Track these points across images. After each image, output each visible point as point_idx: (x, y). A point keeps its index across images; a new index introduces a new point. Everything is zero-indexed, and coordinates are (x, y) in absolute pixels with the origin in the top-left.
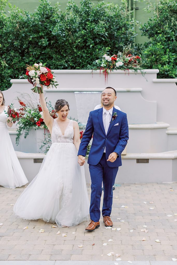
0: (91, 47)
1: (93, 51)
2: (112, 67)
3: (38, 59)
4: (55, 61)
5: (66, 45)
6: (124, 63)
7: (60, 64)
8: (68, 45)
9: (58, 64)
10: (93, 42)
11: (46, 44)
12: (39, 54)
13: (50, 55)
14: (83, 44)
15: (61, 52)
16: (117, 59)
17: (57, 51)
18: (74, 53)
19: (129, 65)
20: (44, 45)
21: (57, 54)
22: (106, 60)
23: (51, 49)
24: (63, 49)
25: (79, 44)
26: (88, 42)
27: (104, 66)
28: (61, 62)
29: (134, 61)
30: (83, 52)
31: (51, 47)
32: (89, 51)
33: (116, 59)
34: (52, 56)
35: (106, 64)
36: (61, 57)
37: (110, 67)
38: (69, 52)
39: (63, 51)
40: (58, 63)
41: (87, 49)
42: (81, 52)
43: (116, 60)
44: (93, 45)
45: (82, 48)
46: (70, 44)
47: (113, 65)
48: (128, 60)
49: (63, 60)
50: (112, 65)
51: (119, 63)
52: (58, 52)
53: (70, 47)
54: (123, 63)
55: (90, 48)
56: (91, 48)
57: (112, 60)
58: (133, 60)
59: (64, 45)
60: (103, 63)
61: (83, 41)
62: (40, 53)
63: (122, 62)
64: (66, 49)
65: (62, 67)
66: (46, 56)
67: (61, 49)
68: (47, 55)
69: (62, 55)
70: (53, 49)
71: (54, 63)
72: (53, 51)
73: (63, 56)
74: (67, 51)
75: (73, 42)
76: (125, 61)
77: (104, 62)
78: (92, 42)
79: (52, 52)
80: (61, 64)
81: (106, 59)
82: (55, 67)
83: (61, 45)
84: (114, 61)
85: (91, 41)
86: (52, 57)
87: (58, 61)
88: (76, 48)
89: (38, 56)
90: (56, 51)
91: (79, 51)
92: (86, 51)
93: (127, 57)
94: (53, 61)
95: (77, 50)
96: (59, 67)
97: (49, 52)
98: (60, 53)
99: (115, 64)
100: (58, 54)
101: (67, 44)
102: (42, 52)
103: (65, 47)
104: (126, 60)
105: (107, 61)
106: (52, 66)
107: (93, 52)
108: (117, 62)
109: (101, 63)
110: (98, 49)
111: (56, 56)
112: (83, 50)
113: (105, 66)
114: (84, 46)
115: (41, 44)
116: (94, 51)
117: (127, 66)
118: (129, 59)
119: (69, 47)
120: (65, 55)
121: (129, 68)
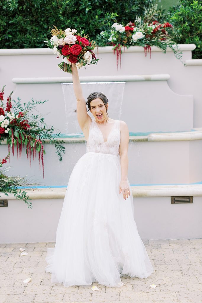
0: (87, 12)
1: (90, 18)
2: (125, 42)
3: (5, 34)
4: (30, 36)
5: (47, 10)
6: (146, 35)
7: (38, 40)
8: (51, 10)
9: (35, 41)
10: (90, 3)
11: (14, 7)
12: (5, 24)
13: (22, 27)
14: (74, 9)
15: (40, 21)
16: (135, 29)
17: (34, 20)
18: (61, 23)
19: (154, 38)
20: (11, 9)
21: (34, 24)
22: (116, 32)
23: (24, 17)
24: (44, 16)
25: (67, 7)
26: (82, 4)
27: (113, 40)
28: (40, 37)
29: (162, 31)
30: (74, 21)
31: (24, 14)
32: (84, 18)
33: (133, 28)
34: (26, 28)
35: (116, 37)
36: (40, 30)
37: (124, 41)
38: (52, 22)
39: (42, 20)
40: (35, 38)
41: (81, 16)
42: (71, 21)
43: (134, 31)
44: (90, 9)
45: (73, 14)
46: (53, 8)
47: (128, 38)
48: (152, 29)
49: (44, 34)
50: (126, 38)
51: (138, 35)
52: (35, 22)
53: (54, 13)
54: (143, 34)
55: (85, 15)
56: (87, 14)
57: (125, 30)
58: (159, 29)
59: (44, 10)
60: (112, 36)
61: (74, 2)
62: (7, 23)
63: (141, 33)
64: (48, 18)
65: (42, 45)
66: (16, 29)
67: (40, 16)
68: (18, 27)
69: (42, 26)
70: (27, 18)
71: (29, 39)
72: (27, 19)
73: (44, 27)
74: (49, 19)
75: (58, 5)
76: (148, 31)
77: (113, 34)
78: (89, 5)
79: (26, 21)
80: (40, 41)
81: (117, 29)
82: (31, 46)
83: (39, 10)
84: (130, 33)
85: (86, 2)
86: (27, 30)
87: (35, 36)
88: (63, 14)
89: (3, 28)
90: (32, 21)
91: (68, 19)
92: (78, 20)
93: (151, 25)
94: (28, 36)
95: (64, 17)
96: (37, 45)
97: (21, 21)
98: (39, 23)
99: (130, 37)
100: (36, 26)
101: (49, 9)
102: (9, 22)
103: (47, 14)
104: (148, 29)
105: (118, 32)
106: (26, 43)
107: (89, 20)
108: (135, 33)
109: (110, 36)
110: (98, 16)
111: (32, 28)
112: (74, 18)
113: (115, 41)
114: (76, 11)
115: (7, 8)
116: (92, 19)
117: (150, 39)
118: (153, 27)
119: (51, 13)
120: (46, 26)
121: (153, 42)
